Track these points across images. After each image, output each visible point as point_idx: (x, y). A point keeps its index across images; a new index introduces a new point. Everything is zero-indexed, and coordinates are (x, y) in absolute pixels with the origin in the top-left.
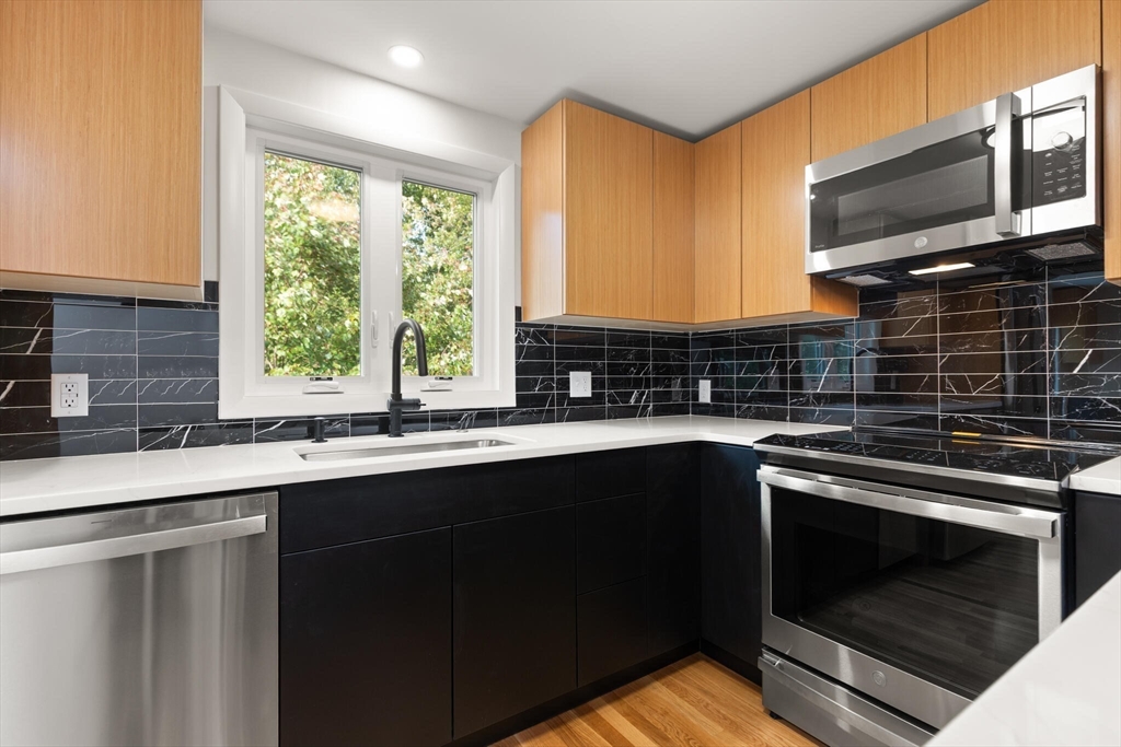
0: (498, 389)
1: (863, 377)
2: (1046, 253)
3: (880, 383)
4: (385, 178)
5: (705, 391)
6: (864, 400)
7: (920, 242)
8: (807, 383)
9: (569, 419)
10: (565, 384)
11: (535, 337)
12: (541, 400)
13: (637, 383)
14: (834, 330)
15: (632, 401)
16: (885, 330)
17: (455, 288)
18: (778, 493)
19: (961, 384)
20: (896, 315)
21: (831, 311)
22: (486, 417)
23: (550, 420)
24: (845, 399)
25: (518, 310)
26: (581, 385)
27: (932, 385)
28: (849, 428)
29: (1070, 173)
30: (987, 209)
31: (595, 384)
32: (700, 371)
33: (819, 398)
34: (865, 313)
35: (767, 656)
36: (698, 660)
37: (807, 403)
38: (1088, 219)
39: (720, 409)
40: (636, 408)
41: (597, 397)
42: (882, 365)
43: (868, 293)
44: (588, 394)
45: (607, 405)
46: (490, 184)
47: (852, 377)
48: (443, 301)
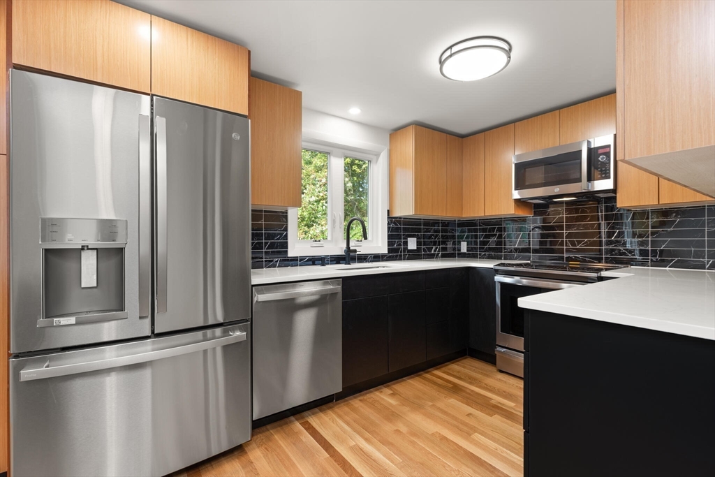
0: (380, 245)
1: (534, 241)
2: (601, 195)
3: (541, 243)
4: (336, 156)
5: (464, 247)
6: (535, 251)
7: (556, 190)
8: (507, 243)
9: (408, 259)
10: (406, 243)
11: (395, 223)
12: (396, 250)
13: (435, 243)
14: (523, 220)
15: (433, 252)
16: (544, 221)
17: (319, 192)
18: (503, 285)
19: (573, 243)
20: (548, 215)
21: (522, 213)
22: (377, 258)
23: (400, 259)
24: (527, 250)
25: (388, 211)
26: (412, 244)
27: (562, 244)
28: (529, 262)
29: (605, 170)
30: (579, 180)
31: (419, 243)
32: (461, 238)
33: (516, 250)
34: (536, 214)
35: (499, 349)
36: (467, 358)
37: (511, 252)
38: (611, 187)
39: (471, 255)
40: (434, 254)
41: (418, 250)
42: (542, 236)
43: (536, 206)
44: (415, 248)
45: (423, 253)
46: (375, 157)
47: (529, 241)
48: (314, 199)
